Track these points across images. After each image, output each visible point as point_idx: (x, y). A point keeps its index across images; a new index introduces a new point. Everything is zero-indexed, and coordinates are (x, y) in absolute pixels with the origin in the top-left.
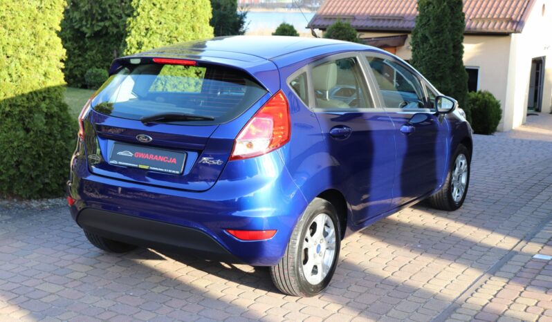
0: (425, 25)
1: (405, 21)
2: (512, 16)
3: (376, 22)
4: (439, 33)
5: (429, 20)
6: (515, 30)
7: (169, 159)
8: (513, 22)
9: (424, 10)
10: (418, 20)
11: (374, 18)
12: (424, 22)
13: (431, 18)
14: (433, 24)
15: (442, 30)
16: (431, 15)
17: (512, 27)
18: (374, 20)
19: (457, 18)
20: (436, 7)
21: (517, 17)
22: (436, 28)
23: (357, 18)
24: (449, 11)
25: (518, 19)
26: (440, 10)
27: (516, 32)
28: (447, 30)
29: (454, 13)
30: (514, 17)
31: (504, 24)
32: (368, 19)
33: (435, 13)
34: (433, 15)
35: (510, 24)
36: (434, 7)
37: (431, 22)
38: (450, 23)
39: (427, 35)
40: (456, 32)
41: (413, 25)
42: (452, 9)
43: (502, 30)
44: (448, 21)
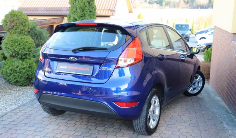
0: (74, 12)
1: (62, 11)
2: (110, 8)
3: (48, 11)
4: (83, 16)
5: (77, 9)
6: (112, 14)
7: (85, 69)
8: (111, 11)
9: (74, 4)
10: (71, 10)
11: (47, 9)
12: (74, 10)
13: (78, 8)
14: (79, 12)
15: (85, 15)
16: (77, 7)
17: (111, 13)
18: (47, 10)
19: (92, 8)
20: (80, 2)
21: (112, 8)
22: (81, 14)
23: (39, 9)
24: (88, 4)
25: (113, 9)
26: (82, 3)
27: (112, 15)
28: (87, 15)
29: (90, 5)
30: (111, 9)
31: (107, 12)
32: (44, 10)
33: (80, 5)
34: (79, 6)
35: (110, 12)
36: (79, 2)
37: (78, 10)
38: (89, 11)
39: (76, 18)
40: (93, 16)
41: (67, 13)
42: (89, 3)
43: (107, 15)
44: (87, 10)
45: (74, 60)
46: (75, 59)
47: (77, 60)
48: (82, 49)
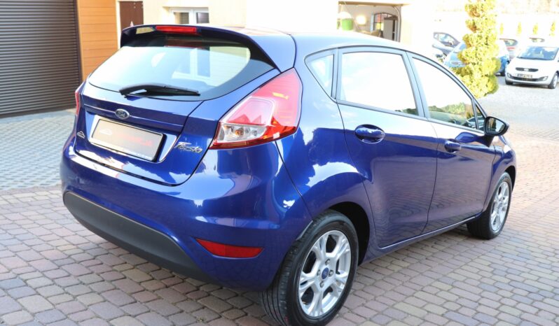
45: (123, 115)
46: (126, 115)
47: (130, 118)
48: (144, 91)
